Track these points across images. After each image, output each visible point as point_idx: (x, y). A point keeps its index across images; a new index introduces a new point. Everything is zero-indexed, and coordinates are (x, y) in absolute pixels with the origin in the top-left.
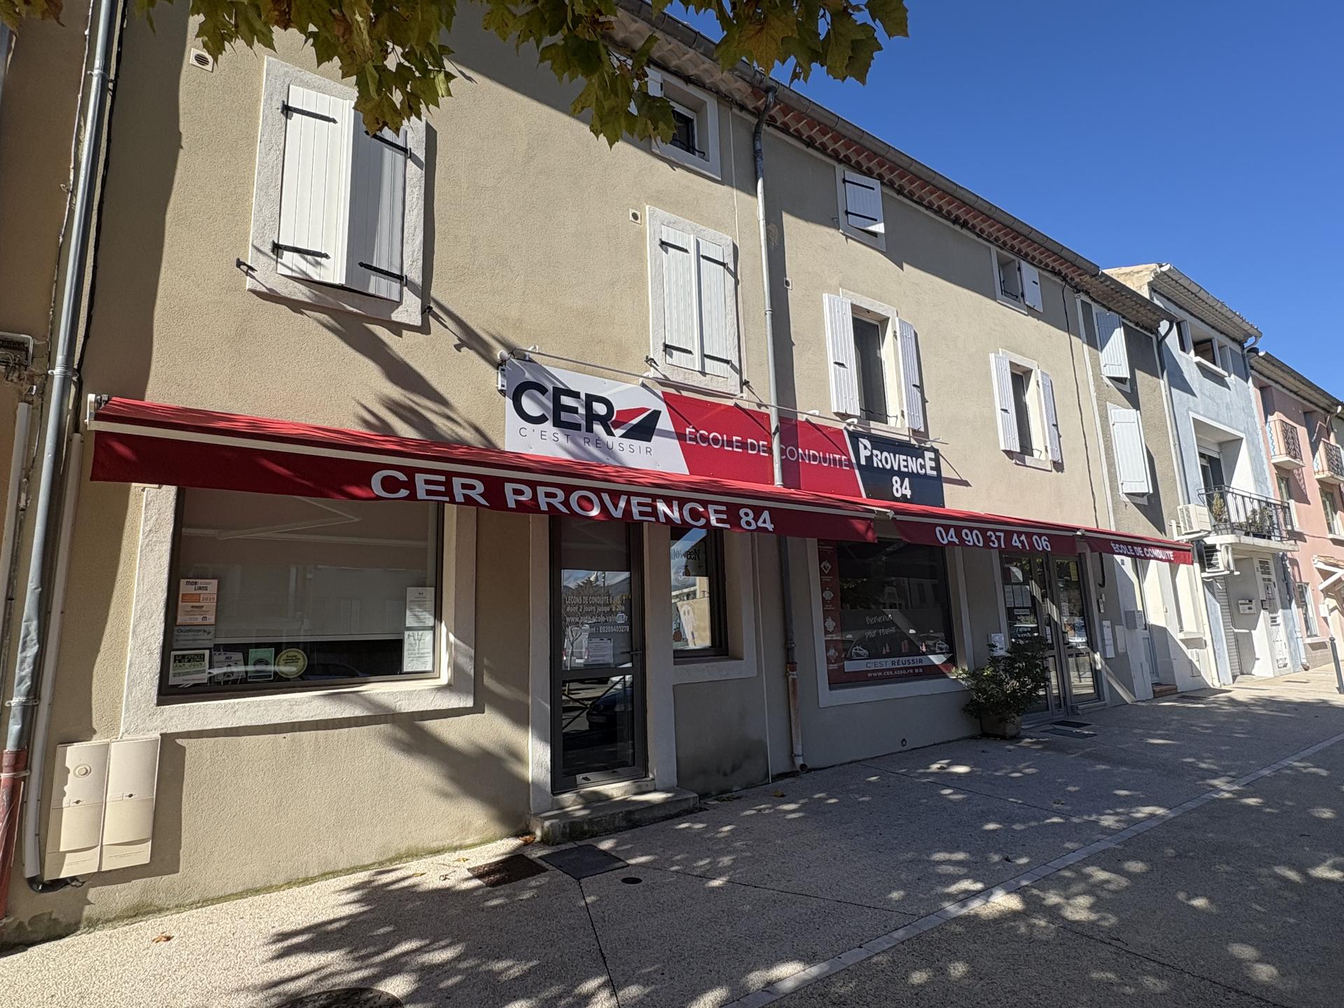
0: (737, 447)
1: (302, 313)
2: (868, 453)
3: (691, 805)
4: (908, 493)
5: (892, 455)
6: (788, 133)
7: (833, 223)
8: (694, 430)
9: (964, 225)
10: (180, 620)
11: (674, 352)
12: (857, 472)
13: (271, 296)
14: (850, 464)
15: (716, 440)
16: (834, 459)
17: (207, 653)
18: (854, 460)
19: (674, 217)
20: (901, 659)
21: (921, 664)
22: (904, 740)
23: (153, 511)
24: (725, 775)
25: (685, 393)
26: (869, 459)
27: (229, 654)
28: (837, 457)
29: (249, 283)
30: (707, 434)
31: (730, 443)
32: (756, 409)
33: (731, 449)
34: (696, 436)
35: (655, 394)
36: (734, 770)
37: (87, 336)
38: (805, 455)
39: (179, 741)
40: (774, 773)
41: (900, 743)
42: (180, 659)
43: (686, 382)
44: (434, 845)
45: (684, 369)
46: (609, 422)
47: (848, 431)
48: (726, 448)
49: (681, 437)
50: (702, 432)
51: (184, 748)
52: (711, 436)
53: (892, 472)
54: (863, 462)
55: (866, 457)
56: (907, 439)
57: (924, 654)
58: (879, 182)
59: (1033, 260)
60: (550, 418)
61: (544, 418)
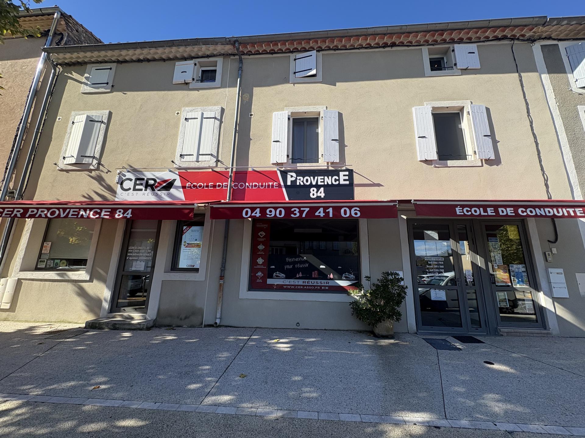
0: (211, 187)
1: (69, 173)
2: (293, 179)
4: (323, 195)
5: (312, 178)
6: (260, 54)
7: (286, 81)
8: (190, 184)
9: (393, 45)
10: (43, 252)
11: (185, 157)
12: (284, 190)
13: (62, 170)
14: (279, 186)
15: (200, 186)
16: (269, 186)
17: (46, 260)
18: (282, 184)
19: (194, 108)
20: (311, 281)
21: (327, 285)
22: (298, 323)
23: (28, 225)
24: (181, 319)
25: (189, 171)
26: (293, 182)
27: (51, 261)
28: (271, 184)
29: (58, 168)
30: (196, 184)
31: (207, 186)
32: (225, 170)
33: (207, 188)
34: (191, 186)
35: (175, 173)
36: (186, 318)
37: (25, 188)
38: (250, 185)
39: (22, 281)
40: (206, 323)
41: (295, 324)
42: (41, 261)
43: (189, 166)
44: (70, 320)
45: (189, 162)
46: (154, 187)
47: (281, 171)
48: (205, 188)
49: (184, 187)
50: (194, 184)
51: (22, 282)
52: (198, 185)
53: (311, 186)
54: (289, 183)
55: (291, 181)
56: (326, 168)
57: (331, 279)
58: (317, 51)
59: (471, 40)
60: (132, 188)
61: (130, 189)
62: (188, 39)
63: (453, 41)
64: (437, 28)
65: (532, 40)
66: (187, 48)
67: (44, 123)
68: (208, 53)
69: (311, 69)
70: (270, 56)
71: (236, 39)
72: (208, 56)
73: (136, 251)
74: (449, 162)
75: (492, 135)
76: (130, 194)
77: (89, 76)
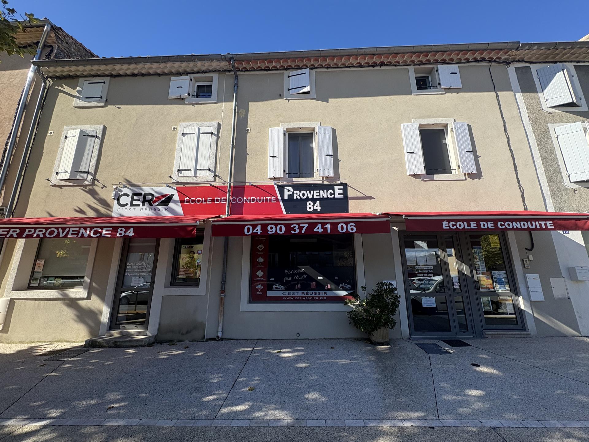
0: (209, 202)
1: (62, 188)
2: (290, 193)
3: (143, 343)
4: (319, 209)
5: (308, 192)
6: (255, 70)
7: (281, 96)
8: (189, 199)
9: (382, 64)
10: (36, 270)
11: (183, 172)
12: (281, 203)
13: (55, 186)
14: (277, 199)
15: (199, 201)
16: (266, 200)
17: (39, 278)
18: (279, 197)
19: (190, 123)
20: (309, 292)
21: (325, 295)
22: (298, 334)
23: (20, 243)
24: (182, 334)
25: (186, 186)
26: (290, 197)
27: (44, 279)
28: (268, 198)
29: (50, 184)
30: (194, 199)
31: (206, 201)
32: (223, 185)
33: (206, 203)
34: (189, 201)
35: (173, 188)
36: (187, 333)
37: (16, 205)
38: (248, 199)
39: (15, 300)
40: (208, 338)
41: (295, 334)
42: (33, 280)
43: (187, 181)
44: (68, 339)
45: (187, 177)
46: (152, 202)
47: (278, 186)
48: (203, 203)
49: (182, 202)
50: (192, 199)
51: (15, 302)
52: (197, 200)
53: (308, 199)
54: (286, 197)
55: (289, 195)
56: (321, 182)
57: (328, 290)
58: (310, 69)
59: (453, 61)
60: (129, 204)
61: (127, 204)
62: (183, 56)
63: (437, 62)
64: (422, 50)
65: (507, 63)
66: (182, 63)
67: (34, 138)
68: (204, 69)
69: (305, 86)
70: (265, 72)
71: (231, 56)
72: (203, 72)
73: (134, 267)
74: (435, 176)
75: (474, 151)
76: (128, 210)
77: (81, 89)
